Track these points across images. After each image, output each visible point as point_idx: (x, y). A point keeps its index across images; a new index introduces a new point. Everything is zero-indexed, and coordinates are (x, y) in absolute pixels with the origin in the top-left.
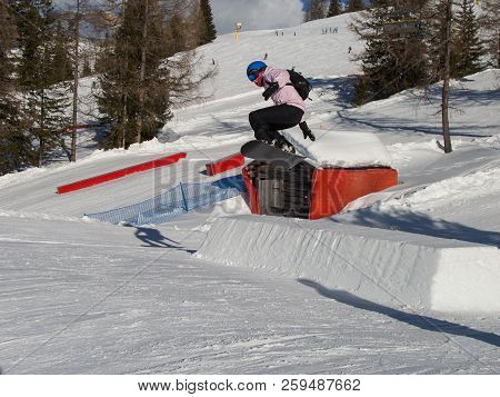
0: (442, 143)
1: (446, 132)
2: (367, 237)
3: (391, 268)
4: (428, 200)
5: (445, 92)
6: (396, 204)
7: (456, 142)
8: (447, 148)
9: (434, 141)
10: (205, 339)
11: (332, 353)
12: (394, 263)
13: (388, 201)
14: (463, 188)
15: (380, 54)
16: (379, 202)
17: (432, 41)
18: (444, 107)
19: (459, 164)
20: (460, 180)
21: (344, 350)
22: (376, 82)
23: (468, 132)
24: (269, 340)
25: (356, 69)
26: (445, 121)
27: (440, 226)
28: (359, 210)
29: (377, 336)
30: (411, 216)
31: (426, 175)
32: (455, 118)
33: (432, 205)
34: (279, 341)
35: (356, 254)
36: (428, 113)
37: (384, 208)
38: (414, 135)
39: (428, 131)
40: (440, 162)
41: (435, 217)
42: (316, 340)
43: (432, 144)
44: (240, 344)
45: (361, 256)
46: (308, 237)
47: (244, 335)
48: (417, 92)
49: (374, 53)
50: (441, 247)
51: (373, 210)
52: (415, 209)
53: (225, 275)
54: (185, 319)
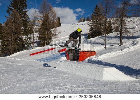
0: (105, 47)
1: (105, 45)
2: (89, 65)
3: (94, 72)
4: (102, 58)
5: (105, 37)
6: (96, 59)
7: (107, 47)
8: (106, 48)
9: (103, 46)
10: (56, 86)
11: (82, 89)
12: (95, 70)
13: (94, 58)
14: (109, 56)
15: (93, 29)
16: (92, 58)
17: (103, 27)
18: (105, 40)
19: (108, 51)
20: (108, 54)
21: (84, 88)
22: (92, 35)
23: (109, 45)
24: (69, 86)
25: (88, 32)
26: (105, 43)
27: (104, 63)
28: (88, 60)
29: (91, 85)
30: (98, 61)
31: (101, 53)
32: (107, 42)
33: (102, 59)
34: (71, 86)
35: (87, 69)
36: (102, 41)
37: (93, 59)
38: (99, 45)
39: (102, 44)
40: (104, 50)
41: (103, 61)
42: (79, 86)
43: (103, 47)
44: (63, 87)
45: (88, 69)
46: (78, 65)
47: (64, 85)
48: (100, 37)
49: (92, 29)
50: (104, 67)
51: (91, 60)
52: (99, 60)
53: (61, 72)
54: (53, 82)
